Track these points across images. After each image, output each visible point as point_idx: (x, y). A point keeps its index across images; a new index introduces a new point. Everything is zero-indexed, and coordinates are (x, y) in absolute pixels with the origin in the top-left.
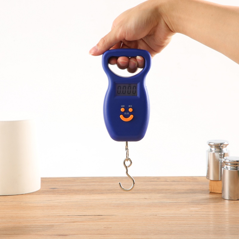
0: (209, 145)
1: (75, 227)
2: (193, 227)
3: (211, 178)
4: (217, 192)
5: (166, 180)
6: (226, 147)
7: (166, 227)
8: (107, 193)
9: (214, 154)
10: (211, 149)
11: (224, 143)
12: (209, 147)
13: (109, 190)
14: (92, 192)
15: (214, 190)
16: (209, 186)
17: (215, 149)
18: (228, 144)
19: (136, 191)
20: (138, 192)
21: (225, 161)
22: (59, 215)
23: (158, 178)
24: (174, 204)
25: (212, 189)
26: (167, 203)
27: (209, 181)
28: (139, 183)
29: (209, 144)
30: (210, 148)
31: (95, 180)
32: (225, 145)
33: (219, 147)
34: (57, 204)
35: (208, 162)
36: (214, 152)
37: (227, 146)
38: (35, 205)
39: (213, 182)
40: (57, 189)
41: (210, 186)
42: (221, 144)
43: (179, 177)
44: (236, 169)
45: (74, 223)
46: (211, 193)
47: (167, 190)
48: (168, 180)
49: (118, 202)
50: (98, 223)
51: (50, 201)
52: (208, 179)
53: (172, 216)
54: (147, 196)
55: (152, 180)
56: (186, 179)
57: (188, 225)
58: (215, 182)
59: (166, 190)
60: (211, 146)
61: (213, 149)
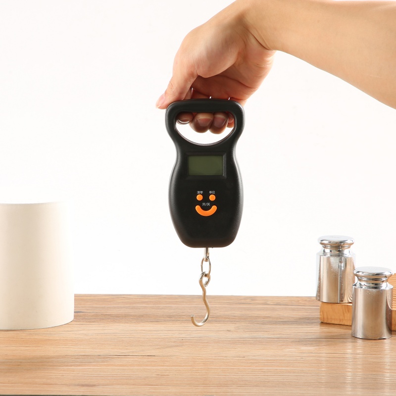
0: (322, 244)
1: (108, 374)
2: (303, 376)
3: (325, 299)
4: (333, 322)
5: (265, 301)
6: (349, 247)
7: (259, 376)
8: (165, 321)
9: (328, 258)
10: (324, 251)
11: (347, 242)
12: (321, 247)
13: (170, 317)
14: (141, 318)
15: (327, 318)
16: (320, 312)
17: (331, 251)
18: (353, 243)
19: (214, 319)
20: (218, 319)
21: (358, 273)
22: (83, 354)
23: (253, 299)
24: (276, 340)
25: (325, 317)
26: (263, 338)
27: (320, 303)
28: (220, 306)
29: (322, 242)
30: (324, 249)
31: (147, 300)
32: (347, 244)
33: (338, 248)
34: (82, 337)
35: (320, 273)
36: (329, 255)
37: (351, 246)
38: (45, 338)
39: (326, 306)
40: (83, 312)
41: (322, 311)
42: (341, 242)
43: (288, 297)
44: (376, 288)
45: (108, 368)
46: (323, 323)
47: (265, 317)
48: (269, 302)
49: (183, 335)
50: (147, 367)
51: (70, 331)
52: (319, 300)
53: (269, 358)
54: (231, 327)
55: (243, 301)
56: (298, 301)
57: (294, 373)
58: (330, 306)
59: (264, 319)
60: (325, 246)
61: (328, 251)
